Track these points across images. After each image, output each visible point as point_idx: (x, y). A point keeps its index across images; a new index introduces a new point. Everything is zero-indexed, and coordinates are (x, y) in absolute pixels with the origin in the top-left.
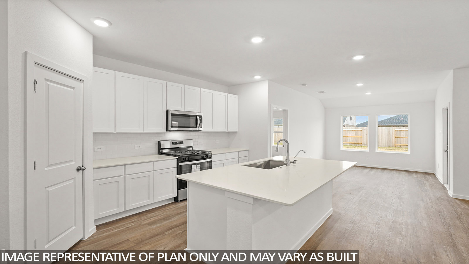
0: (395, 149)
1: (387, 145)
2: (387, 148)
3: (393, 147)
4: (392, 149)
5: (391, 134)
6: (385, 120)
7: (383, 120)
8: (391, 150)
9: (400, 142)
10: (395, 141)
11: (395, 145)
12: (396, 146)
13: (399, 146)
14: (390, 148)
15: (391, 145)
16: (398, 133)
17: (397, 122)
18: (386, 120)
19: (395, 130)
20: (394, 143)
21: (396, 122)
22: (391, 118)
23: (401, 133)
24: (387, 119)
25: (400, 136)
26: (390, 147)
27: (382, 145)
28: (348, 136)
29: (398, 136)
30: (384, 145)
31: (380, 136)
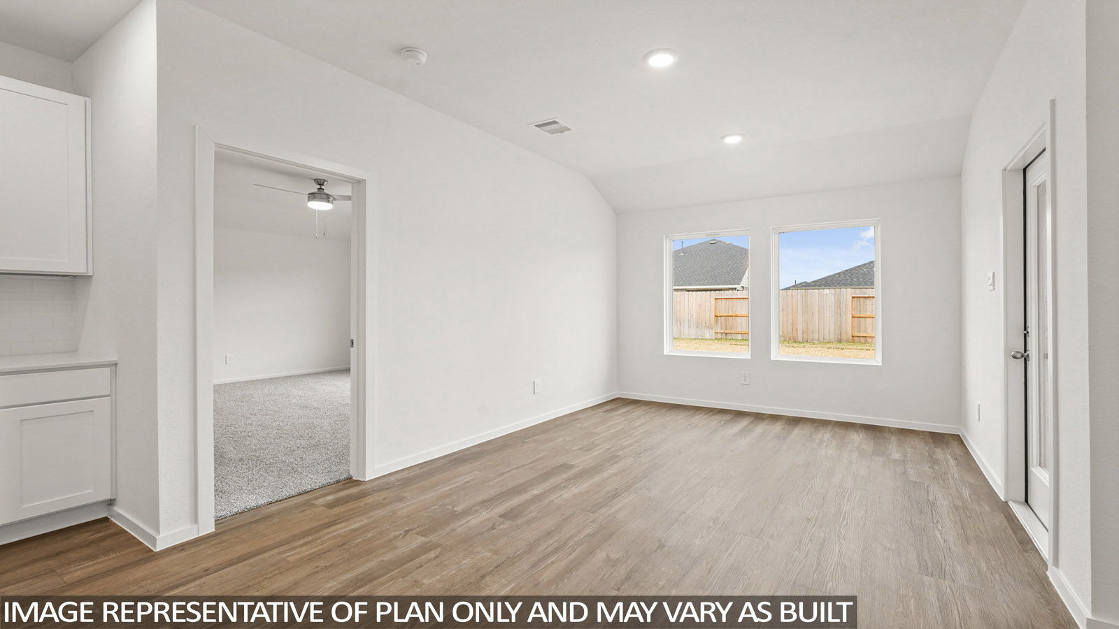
0: (851, 347)
1: (832, 336)
2: (832, 345)
3: (848, 341)
4: (846, 349)
5: (844, 309)
6: (834, 275)
7: (829, 276)
8: (842, 349)
9: (866, 328)
10: (853, 327)
11: (853, 336)
12: (855, 338)
13: (862, 340)
14: (840, 346)
15: (844, 336)
16: (860, 305)
17: (861, 280)
18: (837, 276)
19: (853, 297)
20: (850, 331)
21: (858, 280)
22: (847, 270)
23: (868, 306)
24: (839, 274)
25: (866, 311)
26: (840, 341)
27: (822, 339)
28: (739, 313)
29: (860, 312)
30: (827, 337)
31: (817, 312)
